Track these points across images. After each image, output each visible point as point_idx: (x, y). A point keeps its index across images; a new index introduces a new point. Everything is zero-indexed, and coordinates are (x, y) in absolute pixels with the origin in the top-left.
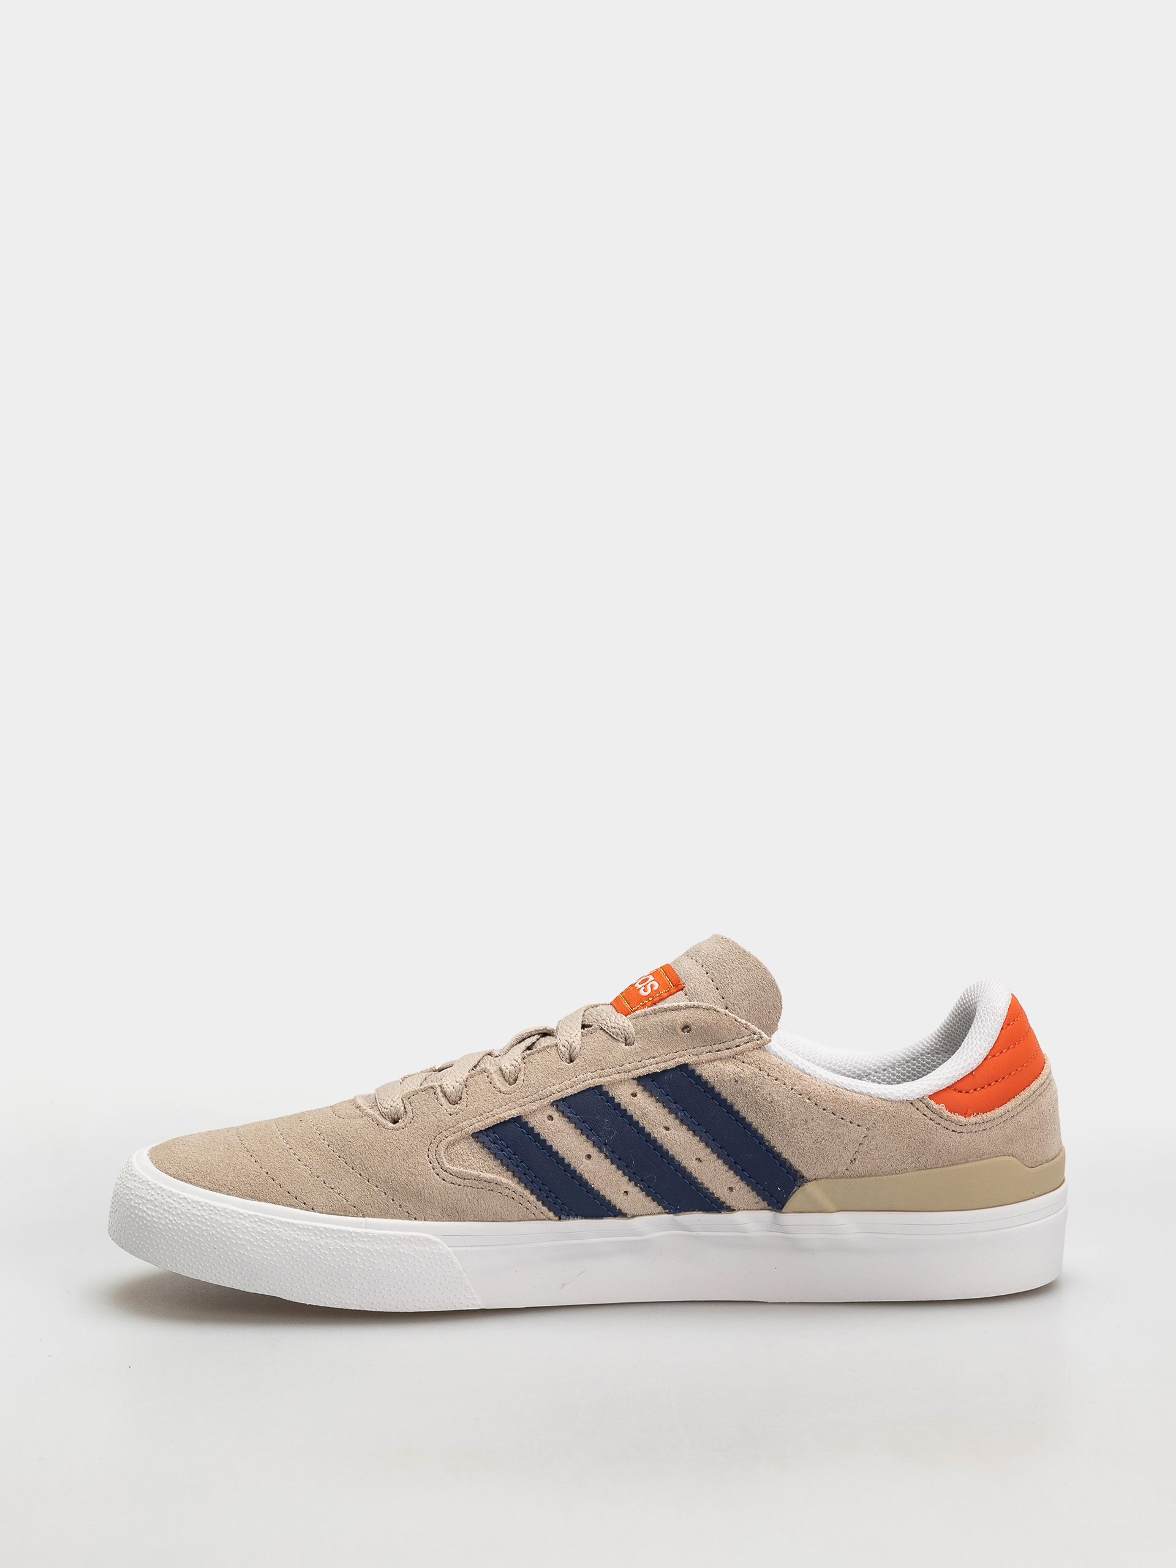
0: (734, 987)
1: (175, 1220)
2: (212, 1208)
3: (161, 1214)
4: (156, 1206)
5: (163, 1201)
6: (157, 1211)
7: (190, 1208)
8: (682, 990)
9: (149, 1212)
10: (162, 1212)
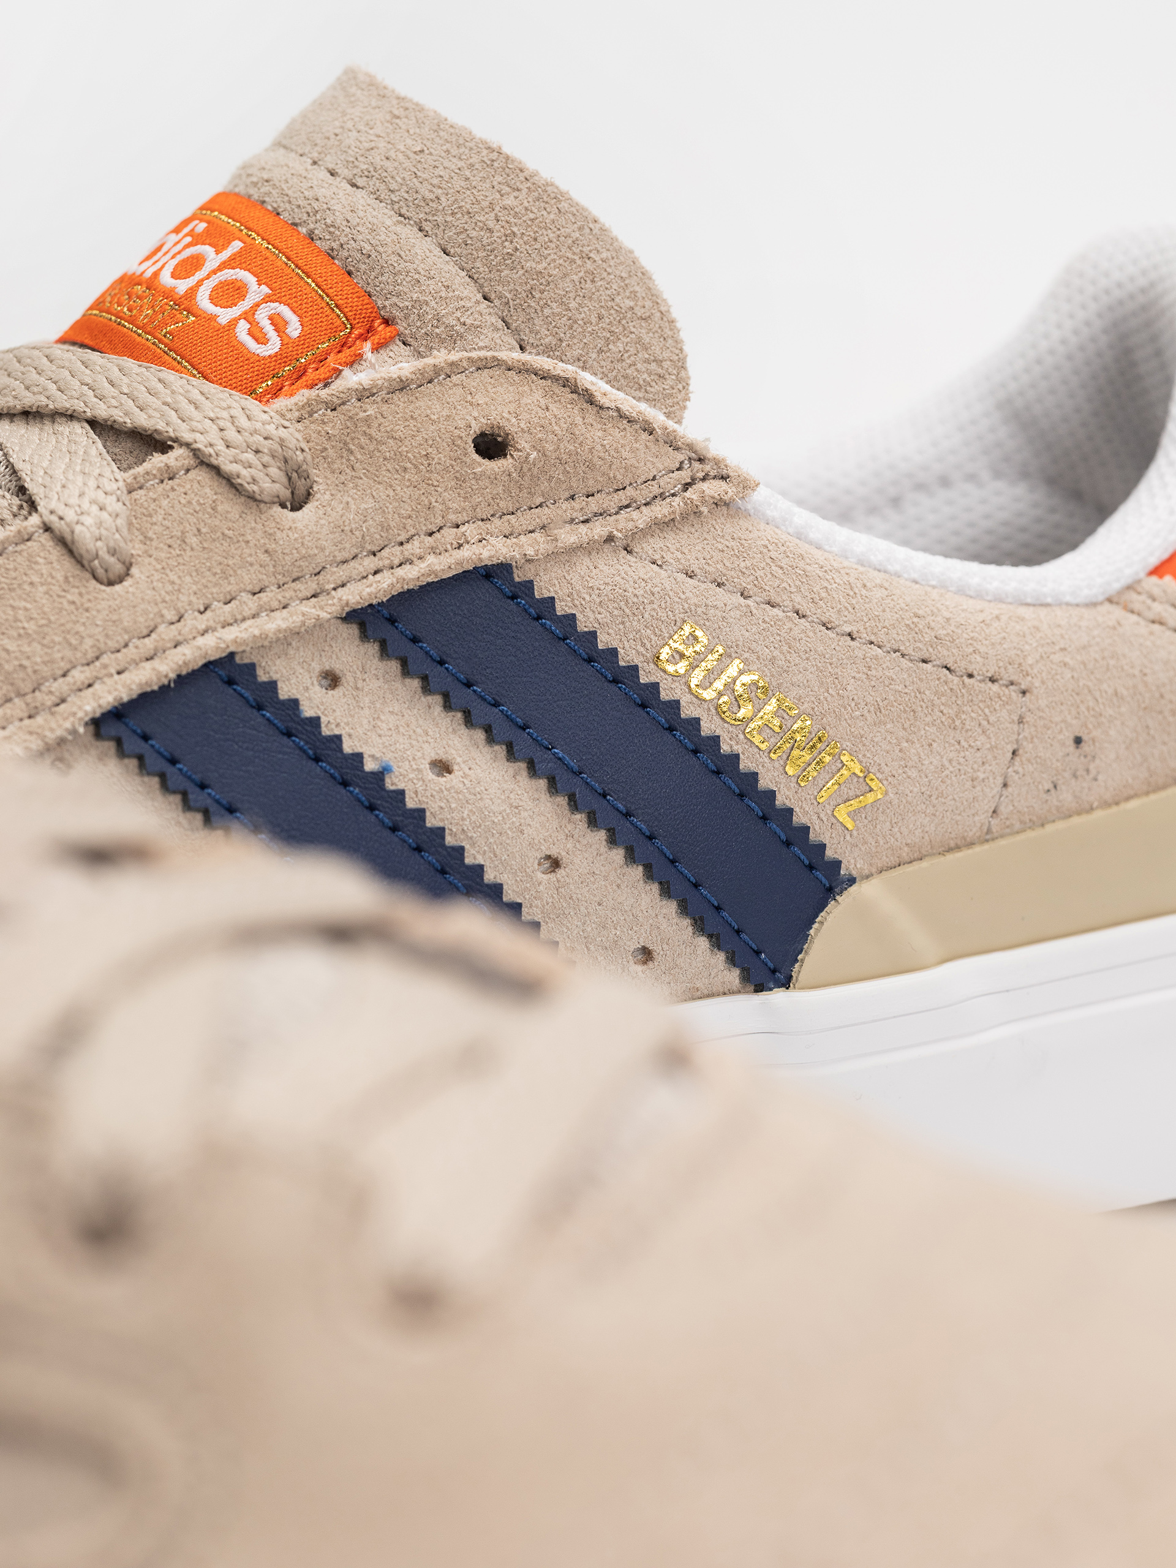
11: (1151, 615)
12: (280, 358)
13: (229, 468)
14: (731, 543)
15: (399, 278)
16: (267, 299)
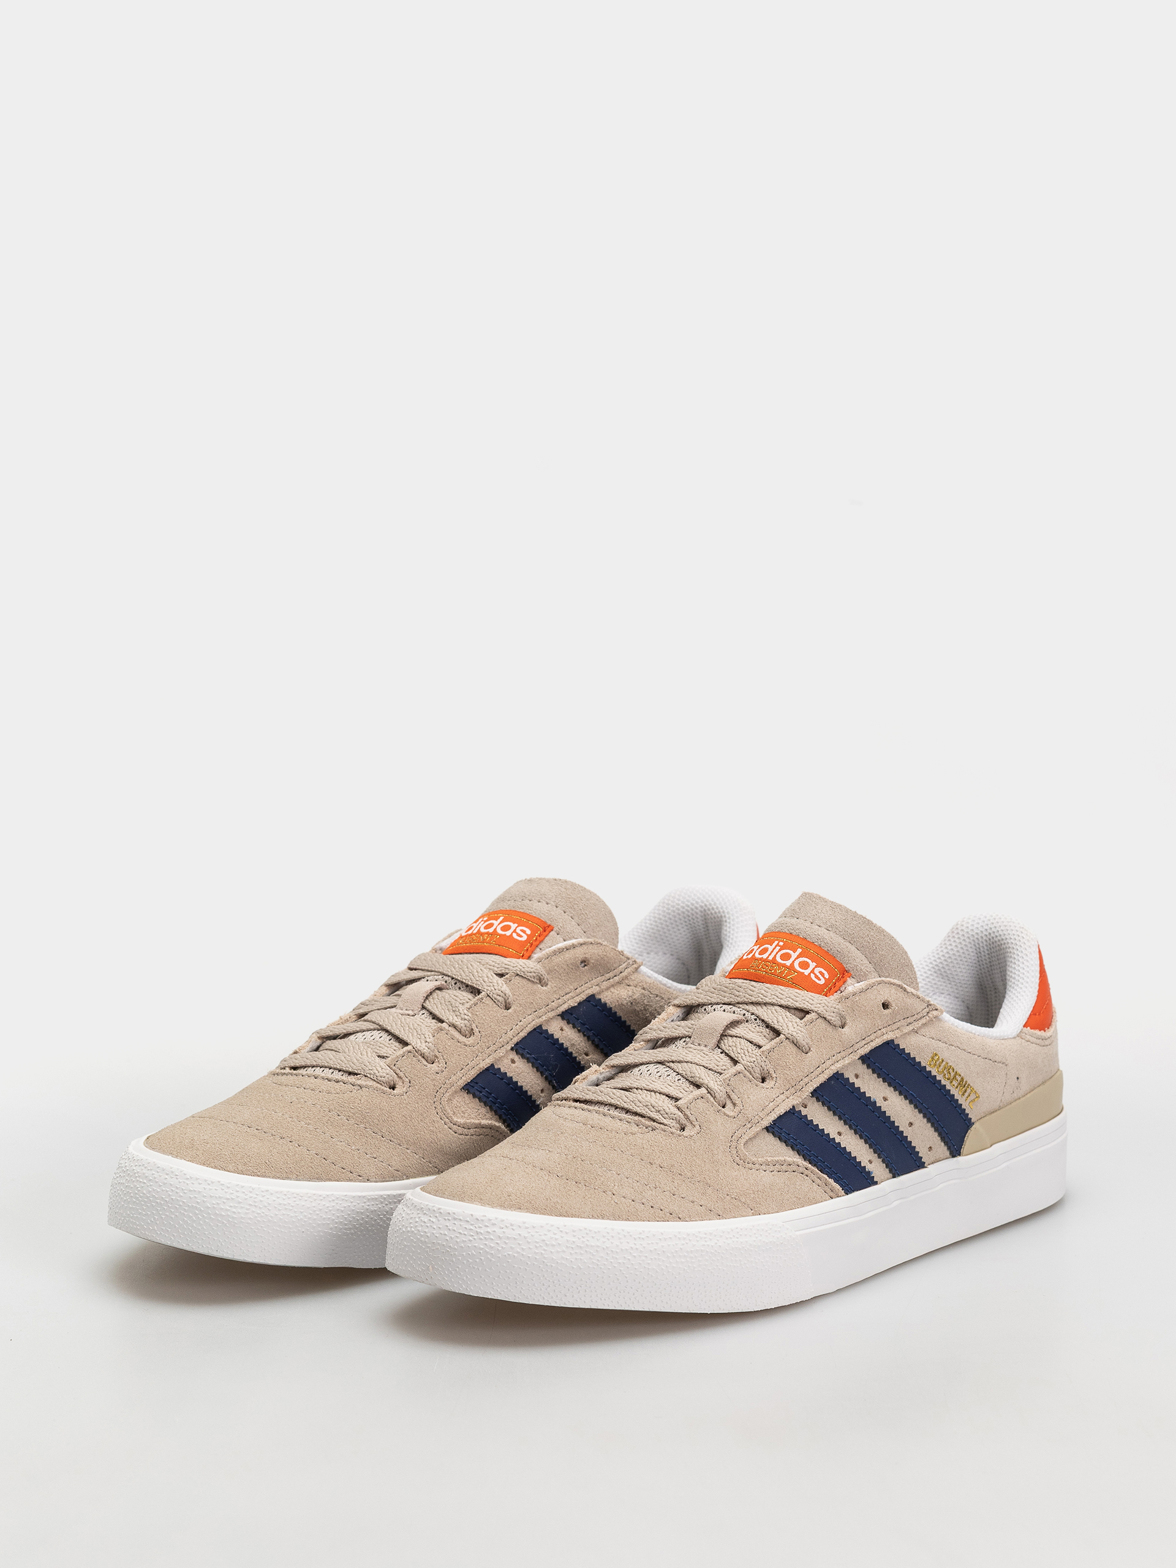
0: (590, 921)
1: (263, 1213)
2: (295, 1196)
3: (247, 1209)
4: (240, 1203)
5: (246, 1197)
6: (242, 1208)
7: (275, 1199)
8: (552, 930)
9: (234, 1210)
10: (248, 1207)
11: (1026, 1039)
12: (825, 985)
13: (829, 1018)
14: (941, 1029)
15: (850, 959)
16: (816, 967)
